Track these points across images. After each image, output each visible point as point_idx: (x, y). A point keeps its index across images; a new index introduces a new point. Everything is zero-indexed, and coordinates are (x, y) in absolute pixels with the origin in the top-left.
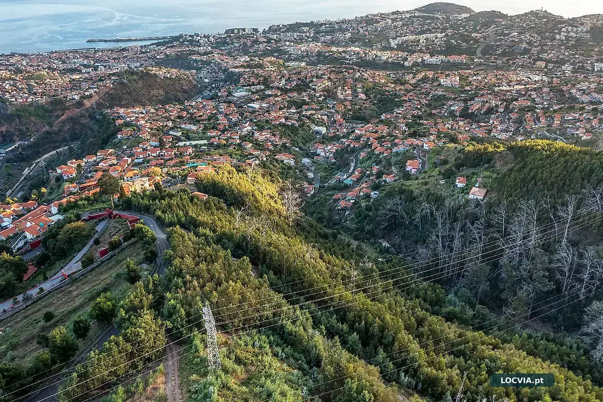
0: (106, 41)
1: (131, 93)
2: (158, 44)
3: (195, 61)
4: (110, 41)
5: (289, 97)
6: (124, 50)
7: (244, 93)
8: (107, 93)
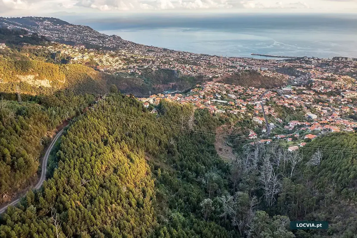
0: (261, 55)
1: (239, 80)
2: (286, 60)
3: (298, 72)
4: (263, 55)
5: (319, 97)
6: (266, 61)
7: (290, 89)
8: (227, 77)
